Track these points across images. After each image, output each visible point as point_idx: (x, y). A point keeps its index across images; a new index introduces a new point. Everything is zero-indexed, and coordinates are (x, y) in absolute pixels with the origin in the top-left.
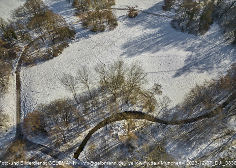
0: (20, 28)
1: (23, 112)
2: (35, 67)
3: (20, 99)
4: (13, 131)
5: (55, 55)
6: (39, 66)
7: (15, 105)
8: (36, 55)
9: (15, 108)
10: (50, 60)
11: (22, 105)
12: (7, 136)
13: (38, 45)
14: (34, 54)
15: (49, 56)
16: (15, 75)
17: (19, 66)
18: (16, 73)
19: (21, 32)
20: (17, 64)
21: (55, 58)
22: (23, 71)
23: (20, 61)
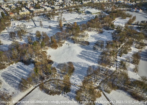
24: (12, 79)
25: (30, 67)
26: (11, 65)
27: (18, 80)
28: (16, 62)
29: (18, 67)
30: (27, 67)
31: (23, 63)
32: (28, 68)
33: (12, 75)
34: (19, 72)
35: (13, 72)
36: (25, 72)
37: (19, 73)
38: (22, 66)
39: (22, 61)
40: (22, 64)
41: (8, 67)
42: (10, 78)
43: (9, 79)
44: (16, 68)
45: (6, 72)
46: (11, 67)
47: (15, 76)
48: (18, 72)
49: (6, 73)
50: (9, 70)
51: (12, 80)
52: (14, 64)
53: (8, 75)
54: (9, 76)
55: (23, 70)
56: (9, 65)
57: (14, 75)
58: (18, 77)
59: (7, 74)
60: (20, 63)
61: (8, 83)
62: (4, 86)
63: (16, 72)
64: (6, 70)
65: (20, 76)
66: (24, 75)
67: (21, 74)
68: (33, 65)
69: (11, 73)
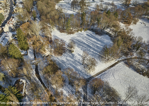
0: (145, 48)
1: (99, 75)
2: (127, 68)
3: (106, 70)
4: (89, 76)
5: (143, 75)
6: (130, 70)
7: (102, 70)
9: (100, 71)
10: (138, 74)
11: (103, 73)
12: (86, 75)
13: (142, 62)
14: (135, 63)
15: (140, 71)
16: (117, 61)
17: (123, 60)
18: (118, 61)
19: (143, 50)
21: (141, 76)
22: (121, 64)
23: (126, 59)
24: (85, 46)
25: (104, 38)
26: (79, 32)
27: (93, 48)
28: (85, 30)
29: (87, 35)
30: (100, 37)
31: (93, 32)
32: (101, 38)
33: (83, 42)
36: (99, 42)
37: (92, 42)
38: (93, 34)
39: (92, 30)
40: (93, 33)
41: (76, 33)
42: (82, 44)
43: (81, 45)
44: (86, 36)
45: (76, 38)
46: (80, 33)
47: (87, 44)
48: (89, 41)
49: (76, 39)
50: (78, 37)
51: (85, 47)
52: (83, 31)
53: (78, 41)
54: (80, 42)
55: (95, 39)
56: (78, 31)
57: (86, 43)
58: (91, 45)
59: (77, 40)
60: (90, 32)
61: (80, 49)
62: (78, 51)
63: (88, 40)
64: (75, 36)
65: (93, 44)
66: (98, 45)
67: (94, 43)
68: (107, 36)
69: (82, 40)
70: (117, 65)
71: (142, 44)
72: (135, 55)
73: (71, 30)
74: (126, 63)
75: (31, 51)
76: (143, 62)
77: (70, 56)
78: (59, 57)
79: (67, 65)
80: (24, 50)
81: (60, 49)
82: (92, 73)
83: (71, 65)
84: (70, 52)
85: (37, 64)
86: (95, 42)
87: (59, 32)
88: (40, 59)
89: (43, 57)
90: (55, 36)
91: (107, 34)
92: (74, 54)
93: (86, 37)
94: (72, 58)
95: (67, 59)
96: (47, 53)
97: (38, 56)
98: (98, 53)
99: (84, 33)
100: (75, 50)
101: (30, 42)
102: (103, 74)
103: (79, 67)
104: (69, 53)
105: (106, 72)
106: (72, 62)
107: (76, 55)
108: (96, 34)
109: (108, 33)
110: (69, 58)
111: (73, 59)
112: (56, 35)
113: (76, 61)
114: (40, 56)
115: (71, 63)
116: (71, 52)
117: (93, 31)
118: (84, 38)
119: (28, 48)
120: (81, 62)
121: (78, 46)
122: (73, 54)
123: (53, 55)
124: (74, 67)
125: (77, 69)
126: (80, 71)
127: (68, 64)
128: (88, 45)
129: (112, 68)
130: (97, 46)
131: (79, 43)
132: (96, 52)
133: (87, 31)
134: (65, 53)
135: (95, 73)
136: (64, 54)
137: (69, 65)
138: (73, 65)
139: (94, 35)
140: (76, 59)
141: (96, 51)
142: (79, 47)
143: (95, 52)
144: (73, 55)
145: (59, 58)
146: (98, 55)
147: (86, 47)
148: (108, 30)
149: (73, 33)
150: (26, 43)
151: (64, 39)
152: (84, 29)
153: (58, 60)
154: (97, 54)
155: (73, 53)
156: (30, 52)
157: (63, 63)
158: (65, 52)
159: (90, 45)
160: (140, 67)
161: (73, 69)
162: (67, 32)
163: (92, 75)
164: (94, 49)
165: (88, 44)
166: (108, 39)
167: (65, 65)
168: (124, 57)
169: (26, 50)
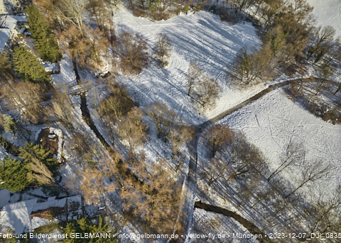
0: (336, 55)
1: (226, 119)
2: (289, 102)
3: (240, 108)
4: (202, 120)
5: (324, 117)
6: (296, 106)
7: (231, 107)
8: (309, 95)
9: (227, 108)
10: (312, 116)
11: (233, 114)
12: (195, 117)
13: (324, 88)
14: (308, 91)
15: (318, 110)
16: (267, 87)
17: (281, 85)
18: (270, 87)
19: (331, 60)
20: (282, 81)
21: (319, 119)
22: (277, 93)
23: (288, 83)
24: (194, 51)
25: (240, 31)
26: (181, 14)
27: (212, 56)
28: (196, 9)
29: (201, 22)
30: (231, 28)
31: (215, 16)
32: (234, 31)
33: (190, 39)
34: (208, 36)
35: (191, 32)
36: (228, 41)
37: (211, 41)
38: (214, 21)
39: (213, 9)
40: (215, 18)
41: (173, 18)
42: (187, 46)
43: (184, 49)
44: (198, 24)
45: (172, 30)
46: (182, 18)
47: (201, 44)
48: (205, 36)
49: (172, 32)
50: (178, 27)
51: (195, 54)
52: (190, 13)
53: (178, 37)
54: (183, 40)
55: (220, 33)
56: (177, 12)
57: (196, 42)
58: (209, 49)
59: (175, 35)
60: (207, 15)
61: (183, 57)
62: (177, 63)
63: (201, 34)
64: (170, 24)
65: (214, 46)
66: (227, 48)
67: (215, 42)
68: (249, 25)
69: (187, 35)
70: (267, 95)
71: (332, 46)
72: (311, 72)
73: (161, 10)
74: (288, 92)
75: (68, 64)
76: (328, 88)
77: (159, 75)
78: (135, 78)
79: (153, 96)
80: (51, 61)
81: (137, 59)
82: (210, 114)
83: (161, 95)
84: (159, 65)
85: (84, 94)
86: (218, 40)
87: (131, 15)
88: (91, 82)
89: (97, 77)
90: (122, 26)
91: (249, 19)
92: (169, 70)
93: (197, 28)
94: (164, 80)
95: (152, 82)
96: (106, 68)
97: (85, 76)
98: (225, 68)
99: (193, 17)
100: (170, 60)
101: (62, 42)
102: (234, 117)
103: (181, 101)
104: (156, 68)
105: (241, 111)
106: (165, 88)
107: (173, 72)
108: (222, 19)
109: (252, 17)
110: (156, 80)
111: (167, 81)
112: (125, 23)
113: (174, 86)
114: (88, 75)
115: (163, 91)
116: (161, 64)
117: (214, 13)
118: (193, 30)
119: (60, 57)
120: (184, 89)
121: (177, 51)
122: (166, 70)
123: (120, 73)
124: (168, 100)
125: (175, 106)
126: (183, 110)
127: (156, 94)
128: (201, 48)
129: (255, 103)
130: (224, 51)
131: (181, 42)
132: (221, 66)
133: (201, 11)
134: (147, 68)
135: (217, 114)
136: (144, 69)
137: (157, 96)
138: (167, 94)
139: (217, 22)
140: (174, 81)
141: (220, 62)
142: (181, 54)
143: (217, 64)
144: (166, 73)
145: (134, 80)
146: (225, 71)
147: (197, 53)
148: (251, 10)
149: (165, 17)
150: (53, 44)
151: (143, 33)
152: (192, 7)
153: (133, 85)
154: (221, 69)
155: (166, 67)
156: (65, 66)
157: (143, 91)
158: (146, 65)
159: (206, 47)
160: (318, 100)
161: (167, 104)
162: (151, 15)
163: (209, 118)
164: (216, 58)
165: (203, 46)
166: (250, 34)
167: (149, 95)
168: (284, 77)
169: (56, 62)
